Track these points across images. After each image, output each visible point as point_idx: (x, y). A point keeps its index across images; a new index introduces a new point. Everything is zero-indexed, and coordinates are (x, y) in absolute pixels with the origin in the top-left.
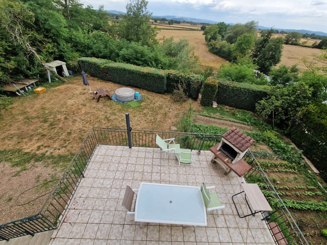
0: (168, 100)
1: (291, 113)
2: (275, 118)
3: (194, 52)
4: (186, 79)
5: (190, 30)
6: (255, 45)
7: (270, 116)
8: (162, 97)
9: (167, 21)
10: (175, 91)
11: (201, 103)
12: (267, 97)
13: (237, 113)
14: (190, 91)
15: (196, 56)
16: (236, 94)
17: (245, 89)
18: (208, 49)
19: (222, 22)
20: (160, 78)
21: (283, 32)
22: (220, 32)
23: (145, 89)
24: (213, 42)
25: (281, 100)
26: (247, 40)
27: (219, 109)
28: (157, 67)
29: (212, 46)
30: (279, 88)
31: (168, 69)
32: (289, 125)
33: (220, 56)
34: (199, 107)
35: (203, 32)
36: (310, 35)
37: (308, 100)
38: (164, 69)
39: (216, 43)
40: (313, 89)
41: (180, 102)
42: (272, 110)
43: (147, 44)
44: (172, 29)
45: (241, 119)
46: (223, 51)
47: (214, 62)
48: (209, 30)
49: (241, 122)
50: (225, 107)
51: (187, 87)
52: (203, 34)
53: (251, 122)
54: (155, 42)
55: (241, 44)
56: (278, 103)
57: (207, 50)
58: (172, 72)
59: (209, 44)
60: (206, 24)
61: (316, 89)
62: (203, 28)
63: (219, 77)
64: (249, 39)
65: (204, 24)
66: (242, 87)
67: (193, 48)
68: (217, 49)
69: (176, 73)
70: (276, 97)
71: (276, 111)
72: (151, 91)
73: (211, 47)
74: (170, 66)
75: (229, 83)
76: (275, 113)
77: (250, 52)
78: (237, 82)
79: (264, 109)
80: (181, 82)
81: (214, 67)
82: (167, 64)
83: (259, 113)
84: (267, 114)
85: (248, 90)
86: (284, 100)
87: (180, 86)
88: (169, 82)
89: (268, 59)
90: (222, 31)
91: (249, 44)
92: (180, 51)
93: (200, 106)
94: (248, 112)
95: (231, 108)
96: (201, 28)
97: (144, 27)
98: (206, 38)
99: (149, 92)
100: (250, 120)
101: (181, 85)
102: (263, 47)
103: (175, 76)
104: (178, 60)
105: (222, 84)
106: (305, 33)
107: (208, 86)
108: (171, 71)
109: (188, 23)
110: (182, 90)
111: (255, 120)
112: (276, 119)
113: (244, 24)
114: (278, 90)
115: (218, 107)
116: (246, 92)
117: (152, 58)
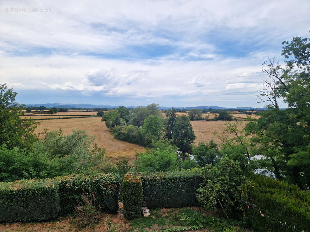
0: (65, 229)
1: (236, 195)
2: (224, 208)
3: (96, 145)
4: (93, 184)
5: (84, 117)
6: (164, 125)
7: (218, 206)
8: (54, 228)
9: (47, 109)
10: (79, 208)
11: (125, 216)
12: (202, 182)
13: (180, 216)
14: (103, 200)
15: (100, 149)
16: (168, 188)
17: (176, 178)
18: (112, 136)
19: (122, 106)
20: (47, 193)
21: (184, 110)
22: (122, 116)
23: (16, 222)
24: (117, 127)
25: (218, 182)
26: (154, 121)
27: (154, 217)
28: (38, 176)
29: (117, 132)
30: (209, 168)
31: (60, 175)
32: (242, 211)
33: (130, 142)
34: (123, 225)
35: (101, 118)
36: (208, 110)
37: (241, 175)
38: (54, 176)
39: (121, 128)
40: (239, 163)
41: (90, 226)
42: (217, 197)
43: (18, 144)
44: (57, 119)
45: (188, 223)
46: (133, 136)
47: (125, 150)
48: (108, 115)
49: (190, 228)
50: (161, 211)
51: (96, 197)
52: (103, 120)
53: (202, 223)
54: (32, 139)
55: (150, 125)
56: (218, 187)
57: (112, 138)
58: (68, 178)
59: (113, 130)
60: (102, 109)
61: (241, 162)
62: (100, 114)
63: (138, 170)
64: (156, 120)
65: (100, 109)
66: (171, 177)
67: (93, 139)
68: (124, 134)
69: (76, 179)
70: (212, 179)
71: (220, 198)
72: (30, 222)
73: (117, 134)
74: (63, 170)
75: (153, 175)
76: (221, 200)
77: (163, 133)
78: (163, 172)
79: (208, 199)
80: (86, 190)
81: (128, 156)
82: (58, 168)
83: (204, 206)
84: (214, 204)
85: (180, 178)
86: (221, 182)
87: (84, 198)
88: (64, 196)
89: (184, 137)
90: (124, 115)
91: (158, 125)
92: (74, 145)
93: (125, 223)
94: (191, 209)
95: (169, 210)
96: (97, 113)
97: (12, 121)
98: (108, 125)
99: (24, 225)
100: (199, 220)
101: (86, 195)
102: (173, 125)
103: (74, 183)
104: (75, 159)
105: (146, 179)
106: (203, 109)
107: (127, 186)
108: (65, 177)
109: (79, 109)
110: (89, 203)
111: (204, 217)
112: (226, 209)
113: (146, 106)
114: (210, 170)
115: (151, 214)
116: (178, 182)
117: (28, 163)
